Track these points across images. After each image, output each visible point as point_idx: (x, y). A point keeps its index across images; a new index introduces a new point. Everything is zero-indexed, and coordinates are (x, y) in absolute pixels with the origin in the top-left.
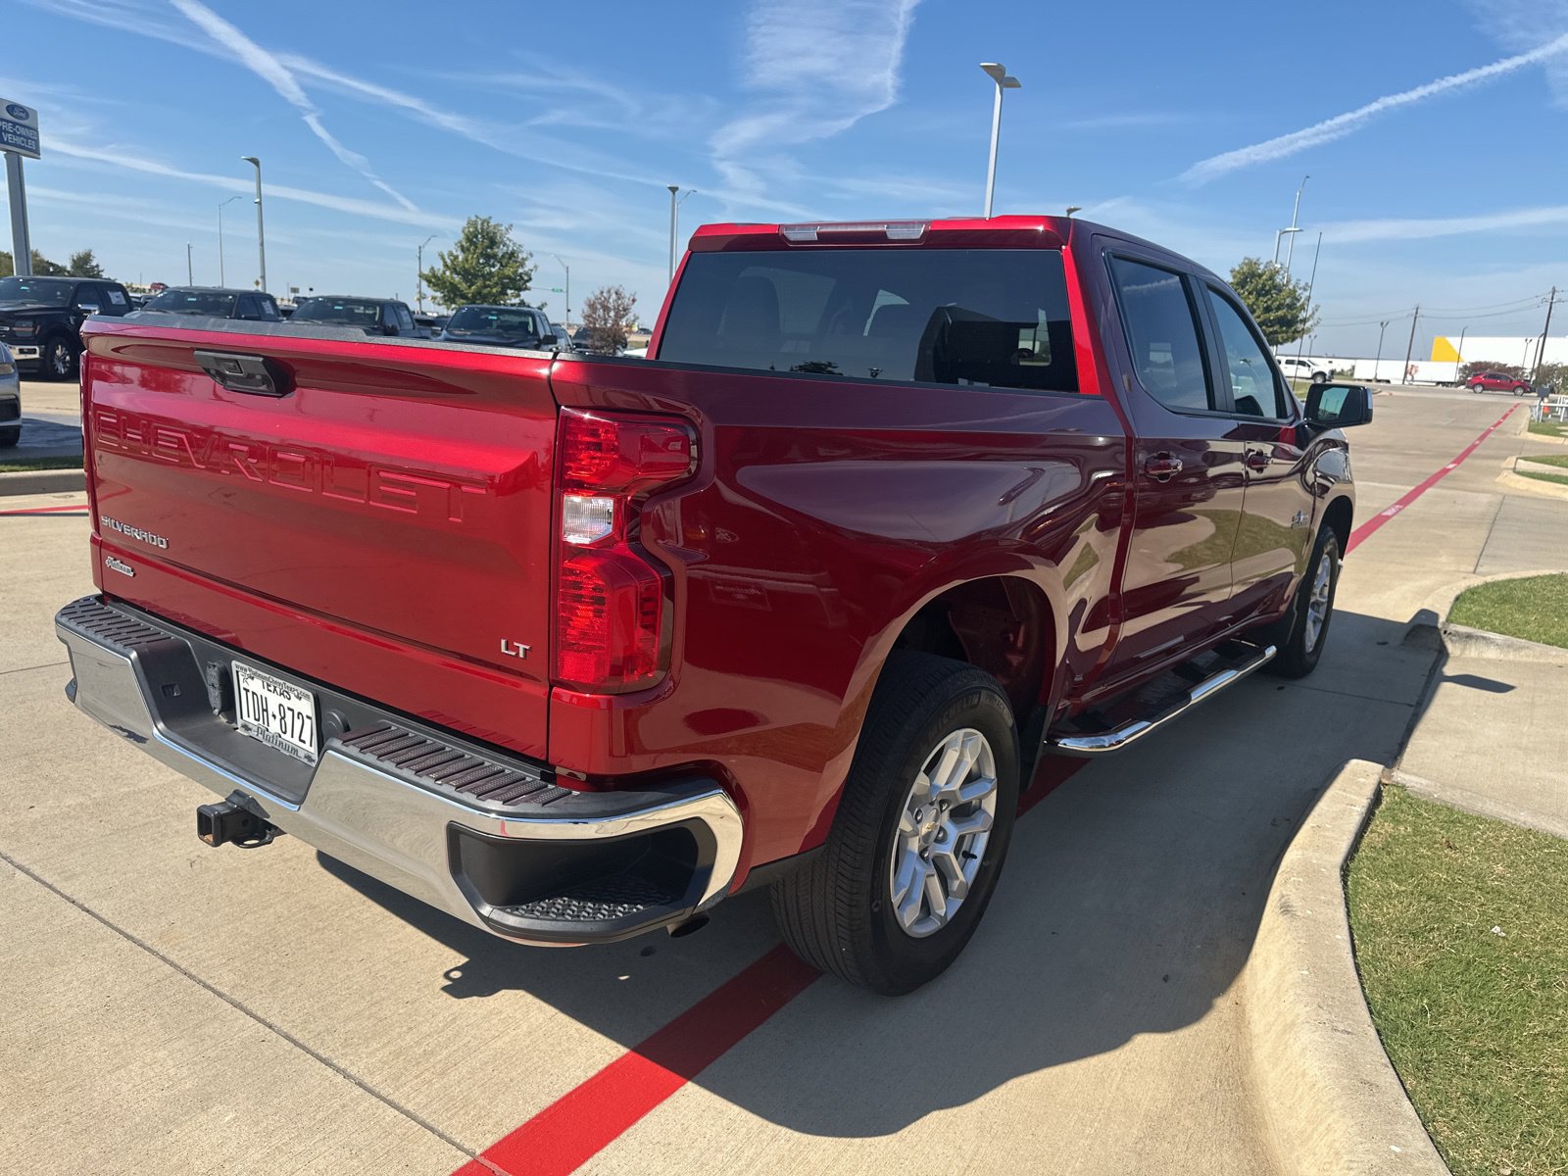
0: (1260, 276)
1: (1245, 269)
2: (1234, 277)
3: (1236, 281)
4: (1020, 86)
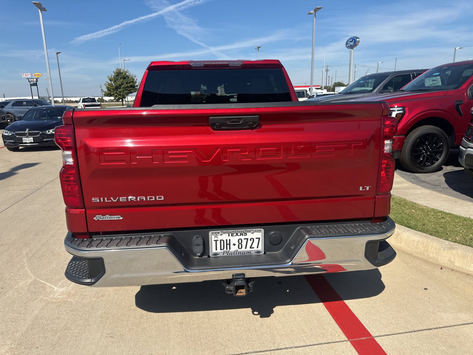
0: (122, 73)
1: (118, 71)
2: (115, 74)
4: (47, 11)
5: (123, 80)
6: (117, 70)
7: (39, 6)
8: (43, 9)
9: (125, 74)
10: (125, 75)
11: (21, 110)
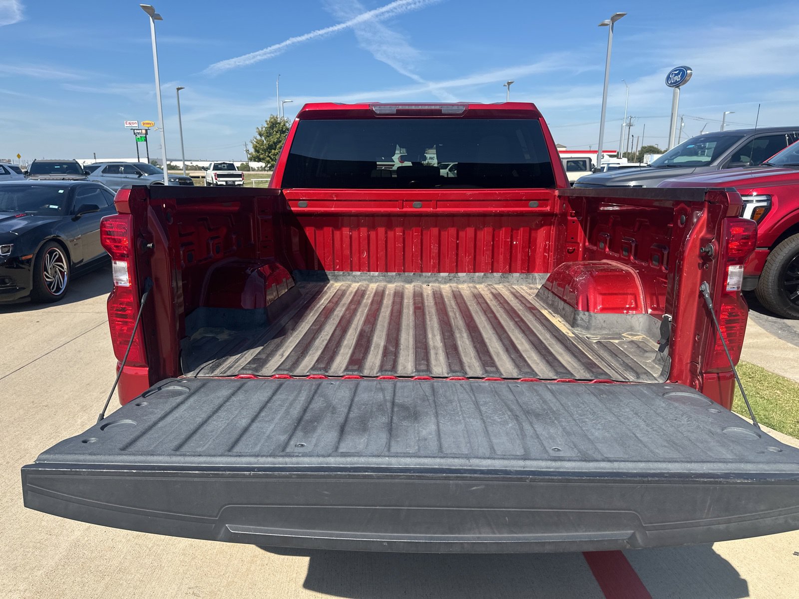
0: (280, 123)
1: (272, 120)
2: (268, 124)
3: (269, 126)
4: (162, 20)
5: (281, 136)
6: (272, 118)
7: (150, 11)
8: (156, 17)
9: (284, 125)
10: (284, 127)
11: (115, 179)
